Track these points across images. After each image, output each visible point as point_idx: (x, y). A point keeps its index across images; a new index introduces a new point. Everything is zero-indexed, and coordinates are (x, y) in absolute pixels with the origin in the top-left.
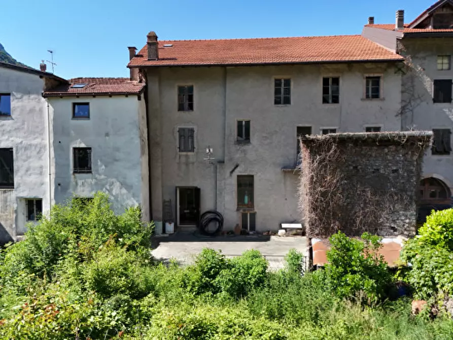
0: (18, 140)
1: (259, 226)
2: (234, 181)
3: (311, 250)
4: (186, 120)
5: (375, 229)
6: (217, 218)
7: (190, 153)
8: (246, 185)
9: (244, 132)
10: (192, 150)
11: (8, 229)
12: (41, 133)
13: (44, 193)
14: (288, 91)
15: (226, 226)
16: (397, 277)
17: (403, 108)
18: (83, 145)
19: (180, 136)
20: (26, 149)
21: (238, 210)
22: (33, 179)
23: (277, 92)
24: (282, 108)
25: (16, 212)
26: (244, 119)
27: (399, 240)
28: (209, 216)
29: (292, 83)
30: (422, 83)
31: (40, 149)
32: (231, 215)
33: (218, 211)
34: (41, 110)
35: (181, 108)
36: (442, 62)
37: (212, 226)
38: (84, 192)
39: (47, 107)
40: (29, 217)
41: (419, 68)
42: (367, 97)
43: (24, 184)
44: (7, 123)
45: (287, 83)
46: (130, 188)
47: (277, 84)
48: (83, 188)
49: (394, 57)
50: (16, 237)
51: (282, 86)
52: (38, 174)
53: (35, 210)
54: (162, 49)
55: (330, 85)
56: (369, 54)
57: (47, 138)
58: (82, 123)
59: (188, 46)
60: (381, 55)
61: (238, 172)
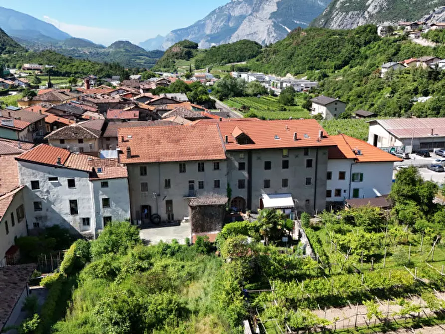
0: (79, 197)
1: (176, 218)
2: (164, 203)
4: (144, 179)
6: (158, 217)
7: (146, 192)
8: (169, 203)
9: (168, 184)
10: (147, 191)
11: (77, 229)
12: (89, 194)
13: (91, 216)
14: (185, 168)
15: (162, 220)
17: (228, 174)
18: (106, 197)
19: (142, 186)
20: (82, 200)
21: (167, 213)
22: (86, 211)
23: (181, 168)
24: (182, 174)
25: (80, 223)
26: (168, 179)
28: (155, 216)
29: (186, 165)
30: (234, 164)
31: (89, 200)
32: (164, 215)
33: (159, 214)
34: (88, 186)
35: (141, 175)
36: (242, 155)
37: (157, 220)
38: (107, 215)
39: (91, 185)
40: (84, 224)
41: (233, 158)
42: (215, 169)
43: (82, 213)
44: (73, 190)
45: (185, 165)
46: (126, 211)
47: (181, 165)
48: (107, 213)
49: (223, 156)
50: (80, 233)
51: (182, 166)
52: (88, 209)
53: (86, 221)
54: (128, 141)
55: (201, 165)
56: (215, 153)
57: (91, 195)
58: (105, 189)
59: (139, 137)
60: (220, 153)
61: (167, 199)
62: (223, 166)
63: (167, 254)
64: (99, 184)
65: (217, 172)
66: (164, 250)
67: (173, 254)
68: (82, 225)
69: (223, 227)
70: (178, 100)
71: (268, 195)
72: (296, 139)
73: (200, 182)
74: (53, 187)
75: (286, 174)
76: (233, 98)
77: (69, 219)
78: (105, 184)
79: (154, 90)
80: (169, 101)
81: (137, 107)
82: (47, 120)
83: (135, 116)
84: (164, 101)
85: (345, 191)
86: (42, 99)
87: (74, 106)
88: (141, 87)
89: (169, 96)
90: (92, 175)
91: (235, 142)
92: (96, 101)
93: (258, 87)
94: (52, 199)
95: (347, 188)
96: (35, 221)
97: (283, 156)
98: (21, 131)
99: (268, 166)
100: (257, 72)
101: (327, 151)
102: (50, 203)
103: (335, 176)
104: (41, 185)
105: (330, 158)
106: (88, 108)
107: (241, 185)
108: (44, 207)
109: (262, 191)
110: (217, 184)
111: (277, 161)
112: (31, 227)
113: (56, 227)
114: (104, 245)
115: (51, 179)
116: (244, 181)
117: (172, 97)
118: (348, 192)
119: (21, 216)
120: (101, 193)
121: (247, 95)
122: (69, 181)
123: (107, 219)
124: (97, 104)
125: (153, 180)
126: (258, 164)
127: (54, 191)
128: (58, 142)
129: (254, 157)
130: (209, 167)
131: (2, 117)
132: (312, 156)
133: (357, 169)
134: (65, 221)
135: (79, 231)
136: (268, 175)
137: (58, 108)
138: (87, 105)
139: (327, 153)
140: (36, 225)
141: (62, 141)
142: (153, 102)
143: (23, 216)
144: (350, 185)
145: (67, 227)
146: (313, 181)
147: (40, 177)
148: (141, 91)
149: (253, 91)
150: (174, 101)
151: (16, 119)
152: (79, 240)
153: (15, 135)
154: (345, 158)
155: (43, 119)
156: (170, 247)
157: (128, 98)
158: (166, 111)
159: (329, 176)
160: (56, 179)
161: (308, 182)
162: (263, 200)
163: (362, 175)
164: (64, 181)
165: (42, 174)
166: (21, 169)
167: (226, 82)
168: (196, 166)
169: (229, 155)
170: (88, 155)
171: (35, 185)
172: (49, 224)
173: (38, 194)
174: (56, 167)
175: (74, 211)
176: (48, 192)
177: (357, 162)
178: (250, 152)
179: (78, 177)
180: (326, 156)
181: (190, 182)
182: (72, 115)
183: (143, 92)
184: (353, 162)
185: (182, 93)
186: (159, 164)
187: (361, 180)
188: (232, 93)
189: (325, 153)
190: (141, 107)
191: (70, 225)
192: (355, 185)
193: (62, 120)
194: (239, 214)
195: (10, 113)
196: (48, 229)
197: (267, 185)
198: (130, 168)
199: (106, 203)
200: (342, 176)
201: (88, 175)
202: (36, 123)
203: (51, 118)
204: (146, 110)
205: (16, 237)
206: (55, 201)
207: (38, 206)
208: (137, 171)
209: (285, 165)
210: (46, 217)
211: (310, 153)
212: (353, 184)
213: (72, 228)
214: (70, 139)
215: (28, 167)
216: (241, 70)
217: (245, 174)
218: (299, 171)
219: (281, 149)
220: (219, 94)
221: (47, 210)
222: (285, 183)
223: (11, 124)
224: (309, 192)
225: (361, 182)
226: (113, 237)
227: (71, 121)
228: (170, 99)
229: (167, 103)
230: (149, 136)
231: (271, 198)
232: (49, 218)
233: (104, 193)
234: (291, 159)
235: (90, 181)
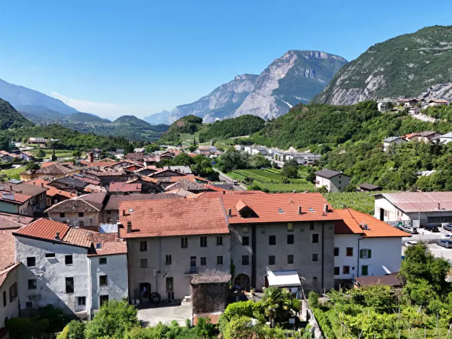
0: (75, 274)
1: (176, 297)
2: (165, 280)
3: (193, 319)
4: (144, 255)
5: (212, 310)
6: (158, 295)
7: (146, 269)
8: (170, 280)
9: (169, 260)
10: (147, 267)
11: (71, 309)
12: (86, 270)
13: (87, 294)
14: (186, 242)
15: (162, 299)
16: (216, 327)
17: (231, 249)
18: (104, 274)
19: (141, 262)
20: (79, 277)
21: (167, 292)
22: (82, 289)
23: (182, 243)
24: (184, 250)
25: (75, 302)
26: (169, 254)
27: (219, 313)
28: (154, 295)
29: (188, 240)
30: (238, 238)
31: (85, 277)
32: (164, 294)
33: (159, 292)
34: (86, 262)
35: (141, 250)
36: (245, 229)
37: (156, 299)
38: (104, 293)
39: (88, 261)
40: (79, 304)
41: (236, 232)
42: (218, 244)
43: (78, 292)
44: (71, 267)
45: (186, 239)
46: (124, 290)
47: (182, 239)
48: (104, 291)
49: (227, 230)
50: (76, 313)
51: (184, 240)
52: (84, 287)
53: (82, 300)
54: (129, 215)
55: (204, 239)
56: (218, 227)
57: (89, 273)
58: (103, 266)
59: (141, 210)
60: (223, 227)
61: (167, 276)
62: (226, 241)
63: (166, 337)
64: (97, 260)
65: (220, 247)
66: (163, 333)
68: (77, 304)
69: (226, 308)
70: (182, 172)
71: (273, 272)
72: (301, 213)
73: (202, 258)
74: (49, 263)
75: (291, 249)
76: (236, 171)
77: (64, 297)
78: (103, 261)
79: (158, 163)
80: (172, 174)
81: (140, 180)
82: (48, 193)
83: (137, 189)
84: (168, 173)
85: (353, 268)
86: (45, 172)
87: (77, 180)
88: (145, 160)
89: (173, 168)
90: (91, 251)
91: (239, 216)
92: (99, 174)
93: (261, 160)
94: (47, 276)
95: (355, 265)
96: (28, 301)
97: (289, 231)
98: (20, 205)
99: (272, 241)
100: (260, 145)
101: (332, 225)
102: (45, 280)
103: (343, 252)
104: (37, 261)
105: (337, 233)
106: (91, 181)
107: (245, 261)
108: (38, 285)
109: (267, 267)
110: (220, 260)
111: (281, 236)
112: (23, 307)
113: (50, 307)
114: (99, 327)
115: (47, 255)
116: (248, 256)
117: (176, 170)
118: (356, 269)
119: (13, 295)
120: (98, 269)
121: (251, 168)
122: (66, 257)
123: (104, 298)
124: (99, 177)
125: (153, 256)
126: (262, 238)
127: (51, 268)
128: (58, 216)
129: (258, 231)
130: (211, 242)
131: (4, 190)
132: (317, 231)
133: (364, 245)
134: (59, 300)
135: (74, 311)
136: (272, 250)
137: (60, 181)
138: (89, 178)
139: (333, 228)
140: (29, 304)
141: (62, 215)
142: (156, 175)
143: (16, 295)
144: (358, 261)
145: (62, 306)
146: (320, 257)
147: (37, 253)
148: (145, 164)
149: (256, 163)
150: (177, 173)
151: (17, 192)
152: (73, 321)
153: (14, 209)
154: (352, 233)
155: (45, 192)
156: (169, 330)
157: (131, 171)
158: (170, 183)
159: (336, 252)
160: (53, 255)
161: (315, 258)
162: (268, 277)
163: (370, 251)
164: (61, 258)
165: (39, 250)
166: (17, 245)
167: (229, 155)
168: (199, 241)
169: (232, 229)
170: (88, 229)
171: (31, 261)
172: (43, 303)
173: (33, 271)
174: (54, 242)
175: (70, 289)
176: (44, 269)
177: (364, 237)
178: (254, 226)
179: (75, 253)
180: (333, 231)
181: (192, 258)
182: (74, 189)
183: (147, 165)
184: (360, 237)
185: (185, 166)
186: (160, 238)
187: (370, 256)
188: (236, 166)
189: (331, 228)
190: (144, 179)
191: (64, 304)
192: (364, 262)
193: (63, 193)
194: (243, 293)
195: (11, 186)
196: (41, 309)
197: (272, 261)
198: (130, 243)
199: (104, 280)
200: (350, 252)
201: (86, 251)
202: (37, 196)
203: (52, 192)
204: (150, 182)
205: (7, 318)
206: (51, 278)
207: (32, 284)
208: (138, 246)
209: (290, 240)
210: (40, 296)
211: (315, 227)
212: (361, 260)
213: (66, 307)
214: (71, 213)
215: (25, 243)
216: (245, 143)
217: (249, 249)
218: (304, 247)
219: (285, 224)
220: (222, 166)
221: (42, 288)
222: (291, 260)
223: (11, 198)
224: (316, 269)
225: (369, 259)
226: (110, 318)
227: (73, 194)
228: (173, 172)
229: (170, 176)
230: (151, 210)
231: (276, 275)
232: (43, 297)
233: (102, 270)
234: (296, 233)
235: (88, 257)
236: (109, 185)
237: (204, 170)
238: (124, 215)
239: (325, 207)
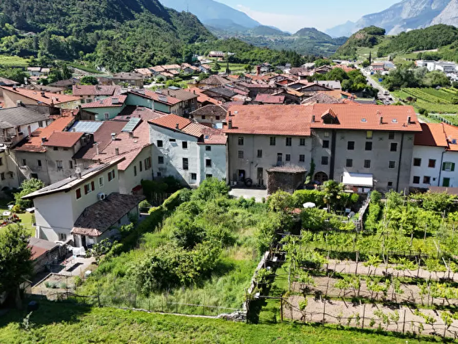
0: (189, 156)
1: (264, 184)
2: (256, 170)
3: (267, 197)
4: (241, 148)
6: (251, 181)
8: (260, 170)
9: (260, 154)
10: (243, 158)
12: (197, 154)
13: (197, 172)
14: (275, 140)
15: (253, 184)
17: (312, 149)
18: (209, 159)
19: (239, 154)
20: (192, 159)
21: (257, 179)
22: (194, 168)
23: (271, 141)
24: (272, 147)
25: (189, 177)
26: (260, 149)
28: (248, 180)
30: (318, 140)
31: (196, 159)
32: (255, 181)
33: (251, 178)
34: (196, 148)
36: (327, 134)
37: (249, 183)
38: (210, 173)
39: (198, 147)
40: (192, 178)
41: (318, 136)
42: (301, 144)
43: (191, 169)
44: (186, 150)
45: (275, 138)
46: (223, 172)
47: (271, 138)
48: (209, 171)
49: (308, 133)
50: (189, 185)
51: (273, 139)
52: (195, 166)
53: (194, 176)
54: (234, 115)
55: (289, 139)
56: (302, 130)
57: (198, 156)
58: (208, 152)
59: (243, 113)
60: (306, 130)
61: (258, 166)
62: (308, 142)
63: (242, 206)
64: (204, 147)
65: (302, 147)
66: (240, 203)
67: (247, 207)
68: (191, 178)
70: (330, 87)
71: (350, 173)
72: (382, 123)
73: (287, 155)
74: (172, 146)
75: (368, 155)
76: (406, 89)
77: (182, 172)
78: (208, 148)
79: (311, 77)
80: (319, 88)
81: (285, 91)
82: (199, 99)
83: (280, 101)
84: (315, 88)
85: (434, 179)
86: (206, 82)
87: (228, 90)
88: (300, 74)
89: (321, 83)
90: (200, 140)
91: (322, 121)
92: (250, 86)
93: (440, 78)
94: (170, 155)
95: (437, 176)
96: (158, 171)
97: (367, 138)
98: (171, 106)
99: (351, 146)
100: (449, 61)
101: (413, 136)
102: (169, 158)
103: (425, 163)
104: (163, 144)
105: (415, 145)
106: (240, 92)
107: (324, 161)
108: (165, 161)
109: (344, 169)
110: (302, 159)
111: (360, 142)
112: (156, 175)
113: (171, 178)
114: (199, 193)
115: (171, 140)
116: (327, 157)
117: (324, 85)
118: (437, 180)
119: (148, 166)
120: (205, 154)
121: (424, 86)
122: (183, 142)
123: (209, 176)
124: (249, 88)
125: (249, 149)
126: (342, 144)
127: (173, 149)
128: (200, 118)
129: (338, 137)
130: (296, 143)
131: (162, 94)
132: (397, 140)
133: (448, 158)
134: (179, 174)
135: (188, 183)
136: (350, 154)
137: (213, 90)
138: (239, 89)
139: (413, 138)
140: (159, 174)
141: (203, 117)
142: (304, 88)
143: (150, 166)
144: (440, 173)
145: (180, 179)
146: (396, 165)
147: (164, 138)
148: (299, 78)
149: (432, 82)
150: (326, 88)
151: (171, 96)
152: (185, 189)
153: (167, 109)
154: (436, 145)
155: (196, 98)
156: (245, 201)
157: (282, 85)
158: (308, 96)
159: (417, 162)
160: (174, 140)
161: (392, 165)
162: (343, 177)
163: (453, 164)
164: (179, 143)
165: (165, 135)
166: (151, 130)
167: (400, 71)
168: (284, 141)
169: (314, 133)
171: (160, 143)
172: (167, 175)
173: (161, 150)
174: (175, 131)
175: (186, 167)
176: (168, 150)
177: (447, 151)
178: (334, 132)
179: (190, 140)
180: (411, 142)
181: (279, 154)
182: (222, 97)
183: (301, 79)
184: (444, 150)
185: (336, 81)
186: (253, 135)
187: (453, 170)
188: (406, 83)
189: (410, 139)
190: (289, 93)
191: (182, 178)
192: (445, 174)
193: (211, 100)
195: (168, 92)
196: (166, 178)
197: (349, 163)
198: (231, 138)
199: (209, 163)
200: (432, 163)
201: (197, 139)
202: (189, 100)
203: (203, 98)
204: (294, 95)
205: (142, 180)
206: (173, 157)
207: (161, 159)
208: (236, 140)
209: (369, 146)
210: (166, 169)
211: (395, 137)
212: (443, 172)
213: (183, 180)
214: (209, 116)
215: (155, 130)
216: (429, 58)
217: (328, 151)
218: (382, 153)
219: (364, 131)
220: (390, 84)
221: (167, 164)
222: (367, 164)
223: (165, 100)
224: (392, 175)
225: (452, 172)
226: (207, 189)
227: (219, 102)
228: (320, 86)
229: (318, 90)
230: (252, 113)
231: (351, 176)
232: (168, 170)
233: (208, 155)
234: (375, 141)
235: (198, 144)
236: (255, 96)
237: (355, 85)
238: (230, 115)
239: (408, 119)
